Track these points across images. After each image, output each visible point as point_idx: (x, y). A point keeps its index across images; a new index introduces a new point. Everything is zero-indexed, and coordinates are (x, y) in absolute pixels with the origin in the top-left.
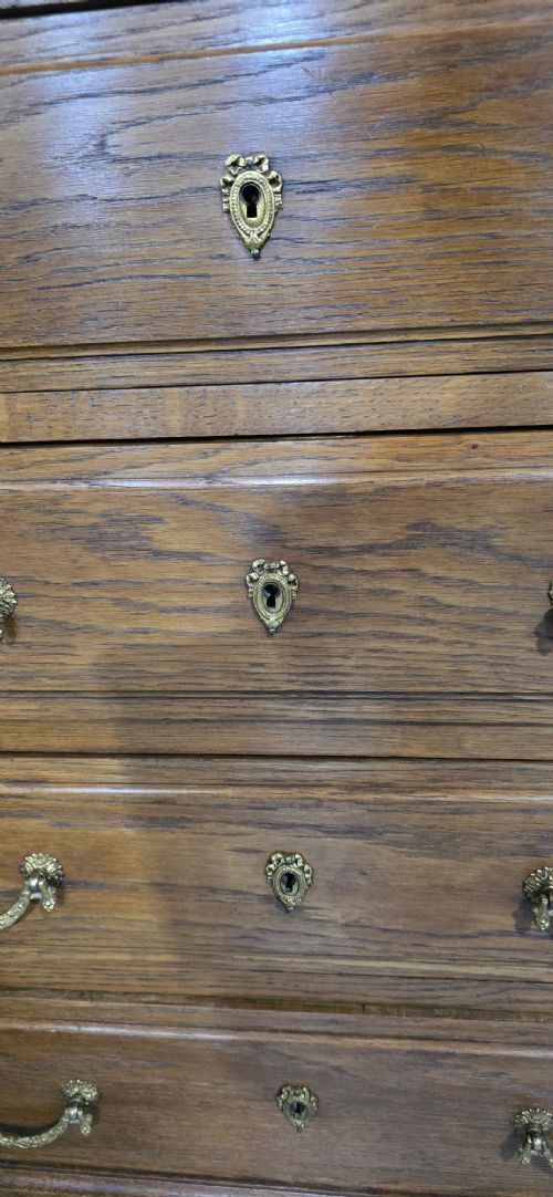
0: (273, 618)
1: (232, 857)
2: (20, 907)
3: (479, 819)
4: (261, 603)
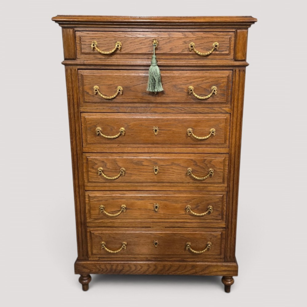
0: (156, 173)
1: (149, 204)
2: (120, 212)
3: (180, 198)
4: (155, 171)
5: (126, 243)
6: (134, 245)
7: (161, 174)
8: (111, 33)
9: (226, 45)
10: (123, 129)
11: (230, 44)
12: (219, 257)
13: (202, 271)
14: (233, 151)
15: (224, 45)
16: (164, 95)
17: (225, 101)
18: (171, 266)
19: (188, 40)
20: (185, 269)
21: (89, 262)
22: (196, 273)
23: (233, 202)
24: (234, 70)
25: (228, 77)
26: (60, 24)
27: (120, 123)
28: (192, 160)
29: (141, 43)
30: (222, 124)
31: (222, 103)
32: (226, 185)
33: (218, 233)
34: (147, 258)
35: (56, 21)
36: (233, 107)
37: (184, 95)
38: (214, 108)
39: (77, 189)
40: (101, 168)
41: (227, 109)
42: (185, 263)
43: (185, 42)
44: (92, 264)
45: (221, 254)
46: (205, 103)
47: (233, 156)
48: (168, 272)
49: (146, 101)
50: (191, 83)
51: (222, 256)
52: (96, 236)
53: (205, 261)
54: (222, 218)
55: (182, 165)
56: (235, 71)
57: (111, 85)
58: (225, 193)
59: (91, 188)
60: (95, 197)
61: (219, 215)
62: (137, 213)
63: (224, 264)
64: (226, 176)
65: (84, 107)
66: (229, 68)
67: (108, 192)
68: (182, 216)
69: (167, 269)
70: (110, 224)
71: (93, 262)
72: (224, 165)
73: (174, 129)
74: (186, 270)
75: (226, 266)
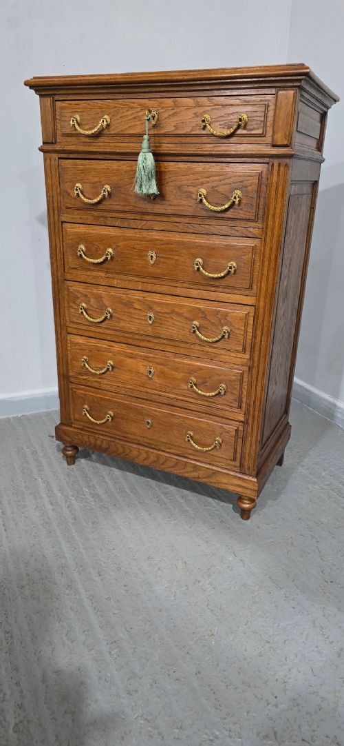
0: (150, 322)
1: (141, 366)
2: (105, 369)
3: (182, 365)
4: (149, 319)
5: (112, 414)
6: (123, 419)
7: (157, 325)
8: (97, 103)
9: (259, 119)
10: (110, 250)
11: (266, 116)
12: (233, 463)
13: (207, 477)
14: (262, 303)
15: (255, 118)
16: (165, 202)
17: (253, 218)
18: (167, 459)
19: (200, 110)
20: (183, 469)
21: (71, 429)
22: (199, 478)
23: (257, 385)
24: (271, 164)
25: (260, 175)
26: (36, 91)
27: (107, 241)
28: (199, 309)
29: (134, 118)
30: (247, 256)
31: (248, 220)
32: (247, 356)
33: (232, 427)
34: (139, 441)
35: (31, 87)
36: (266, 228)
37: (192, 203)
38: (236, 228)
39: (59, 329)
40: (84, 305)
41: (256, 231)
42: (185, 460)
43: (196, 115)
44: (74, 432)
45: (234, 460)
46: (223, 218)
47: (261, 310)
48: (163, 467)
49: (138, 210)
50: (202, 183)
51: (237, 463)
52: (79, 397)
53: (213, 465)
54: (240, 407)
55: (186, 315)
56: (273, 165)
57: (96, 182)
58: (246, 369)
59: (74, 331)
60: (78, 344)
61: (236, 401)
62: (126, 376)
63: (239, 475)
64: (249, 342)
65: (65, 215)
66: (261, 160)
67: (93, 341)
68: (183, 391)
69: (161, 461)
70: (95, 385)
71: (76, 430)
72: (246, 325)
73: (176, 258)
74: (186, 470)
75: (240, 478)
